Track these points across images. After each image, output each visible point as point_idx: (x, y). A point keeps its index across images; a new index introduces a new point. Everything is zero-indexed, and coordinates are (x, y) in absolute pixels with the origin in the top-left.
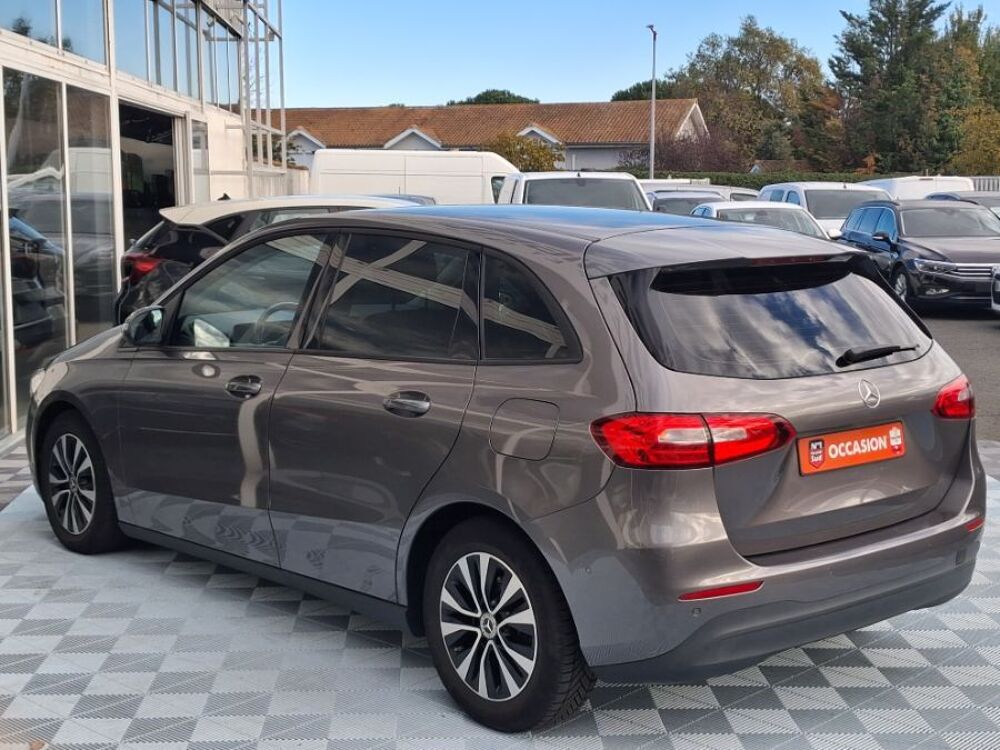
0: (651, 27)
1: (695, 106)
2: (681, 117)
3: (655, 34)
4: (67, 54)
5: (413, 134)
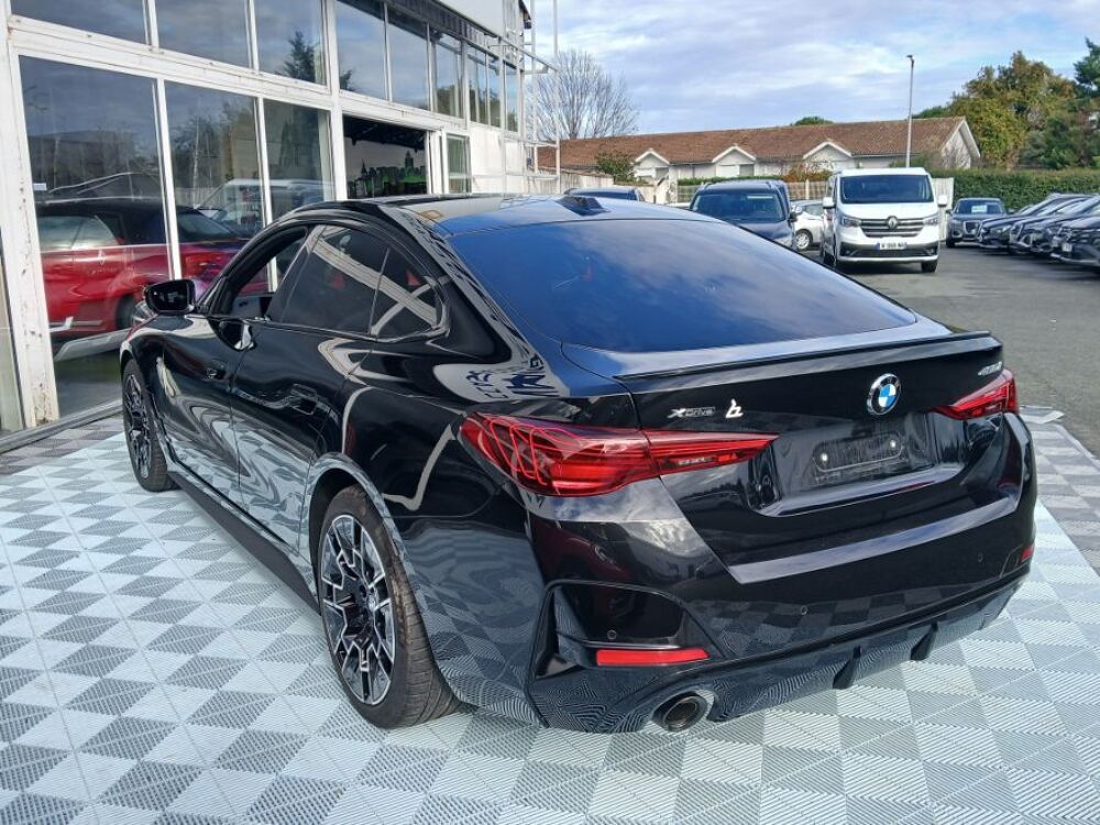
0: (911, 56)
1: (963, 122)
2: (951, 130)
3: (913, 62)
4: (265, 74)
5: (735, 151)
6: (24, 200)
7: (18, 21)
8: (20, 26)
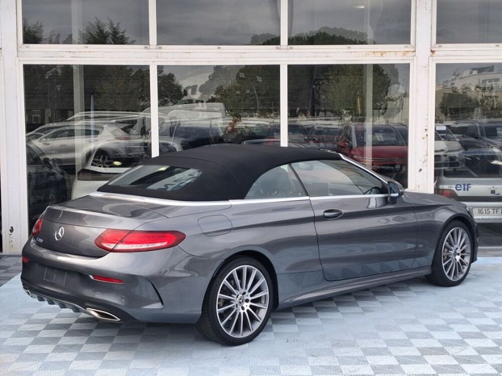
6: (427, 135)
7: (440, 47)
8: (440, 49)
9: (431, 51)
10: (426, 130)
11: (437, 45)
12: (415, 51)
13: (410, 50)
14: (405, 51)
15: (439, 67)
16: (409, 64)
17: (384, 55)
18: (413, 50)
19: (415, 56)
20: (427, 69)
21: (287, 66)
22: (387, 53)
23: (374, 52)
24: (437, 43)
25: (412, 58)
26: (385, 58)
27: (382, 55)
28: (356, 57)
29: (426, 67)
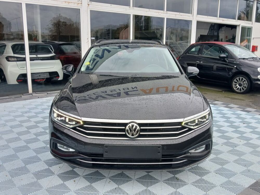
4: (168, 12)
6: (88, 41)
8: (91, 4)
9: (88, 5)
10: (88, 39)
11: (90, 2)
12: (82, 4)
13: (80, 3)
14: (78, 3)
15: (91, 11)
16: (80, 9)
17: (69, 4)
18: (81, 3)
19: (82, 5)
20: (87, 12)
21: (25, 4)
22: (71, 3)
23: (65, 2)
24: (90, 1)
25: (81, 7)
26: (70, 5)
27: (69, 3)
28: (58, 3)
29: (86, 11)
